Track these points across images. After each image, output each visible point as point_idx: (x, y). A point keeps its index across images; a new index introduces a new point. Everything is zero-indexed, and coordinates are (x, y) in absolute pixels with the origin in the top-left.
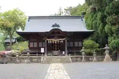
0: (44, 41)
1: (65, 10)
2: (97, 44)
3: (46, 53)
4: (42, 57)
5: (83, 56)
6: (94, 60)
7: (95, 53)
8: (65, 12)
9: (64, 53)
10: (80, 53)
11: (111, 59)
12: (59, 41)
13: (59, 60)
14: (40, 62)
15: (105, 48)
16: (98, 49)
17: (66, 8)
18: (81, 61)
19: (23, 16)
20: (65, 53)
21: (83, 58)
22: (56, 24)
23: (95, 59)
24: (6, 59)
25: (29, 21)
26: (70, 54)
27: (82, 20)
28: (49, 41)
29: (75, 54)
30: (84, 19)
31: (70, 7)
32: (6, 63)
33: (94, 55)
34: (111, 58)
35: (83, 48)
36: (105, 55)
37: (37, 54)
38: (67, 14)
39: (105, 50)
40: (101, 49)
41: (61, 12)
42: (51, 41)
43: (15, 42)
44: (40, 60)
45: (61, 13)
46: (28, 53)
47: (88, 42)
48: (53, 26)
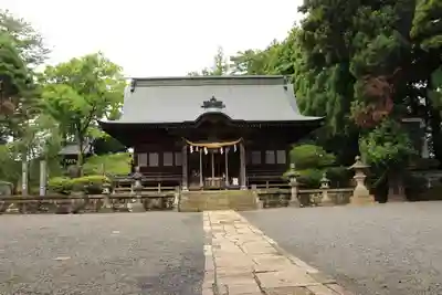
0: (180, 150)
1: (232, 59)
2: (331, 155)
3: (185, 183)
4: (177, 195)
5: (293, 191)
6: (323, 200)
7: (324, 179)
8: (231, 66)
9: (235, 181)
10: (282, 182)
11: (372, 197)
12: (224, 147)
13: (225, 201)
14: (171, 208)
15: (355, 166)
16: (334, 169)
17: (236, 55)
18: (286, 205)
19: (114, 78)
20: (240, 182)
21: (294, 197)
22: (213, 99)
23: (325, 197)
24: (73, 201)
25: (132, 91)
26: (254, 186)
27: (286, 88)
28: (194, 148)
29: (267, 185)
30: (291, 87)
31: (246, 52)
32: (75, 213)
33: (323, 186)
34: (371, 193)
35: (293, 165)
36: (354, 187)
37: (159, 188)
38: (239, 73)
39: (353, 172)
40: (342, 168)
41: (223, 64)
42: (199, 148)
43: (89, 155)
44: (171, 203)
45: (220, 68)
46: (137, 183)
47: (305, 150)
48: (207, 105)
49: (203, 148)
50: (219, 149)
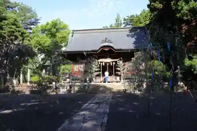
1: (125, 20)
8: (124, 23)
11: (186, 88)
12: (112, 62)
15: (177, 71)
17: (126, 18)
25: (72, 36)
31: (131, 16)
42: (100, 62)
48: (103, 42)
49: (102, 62)
50: (110, 63)
